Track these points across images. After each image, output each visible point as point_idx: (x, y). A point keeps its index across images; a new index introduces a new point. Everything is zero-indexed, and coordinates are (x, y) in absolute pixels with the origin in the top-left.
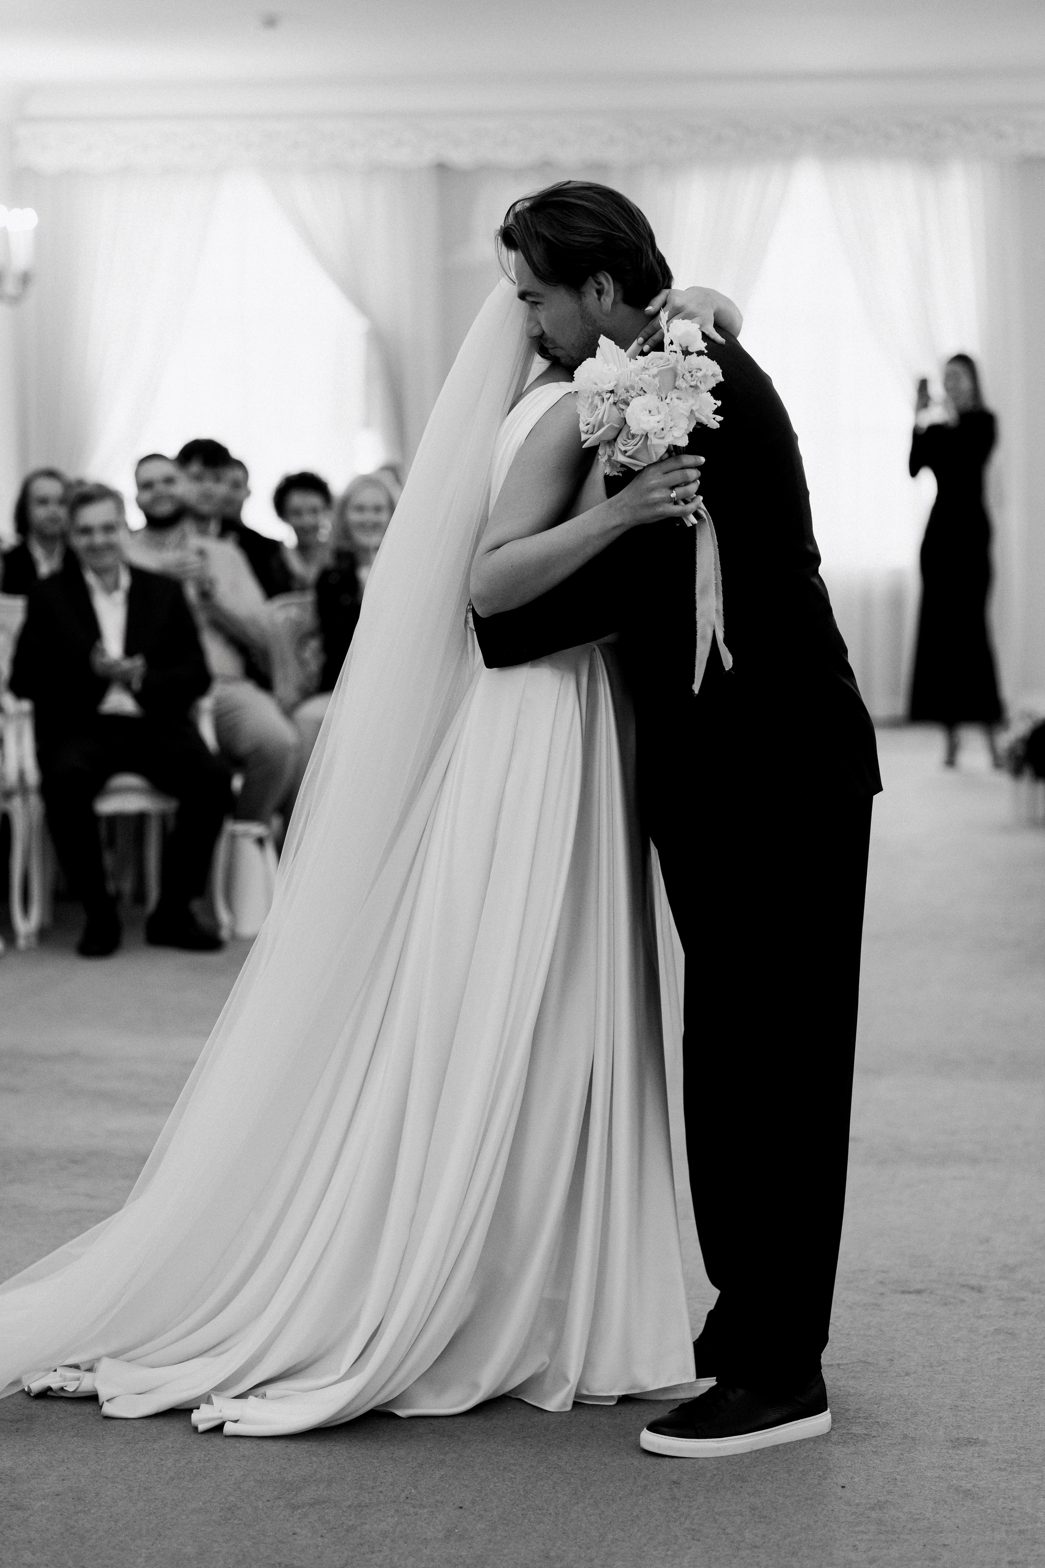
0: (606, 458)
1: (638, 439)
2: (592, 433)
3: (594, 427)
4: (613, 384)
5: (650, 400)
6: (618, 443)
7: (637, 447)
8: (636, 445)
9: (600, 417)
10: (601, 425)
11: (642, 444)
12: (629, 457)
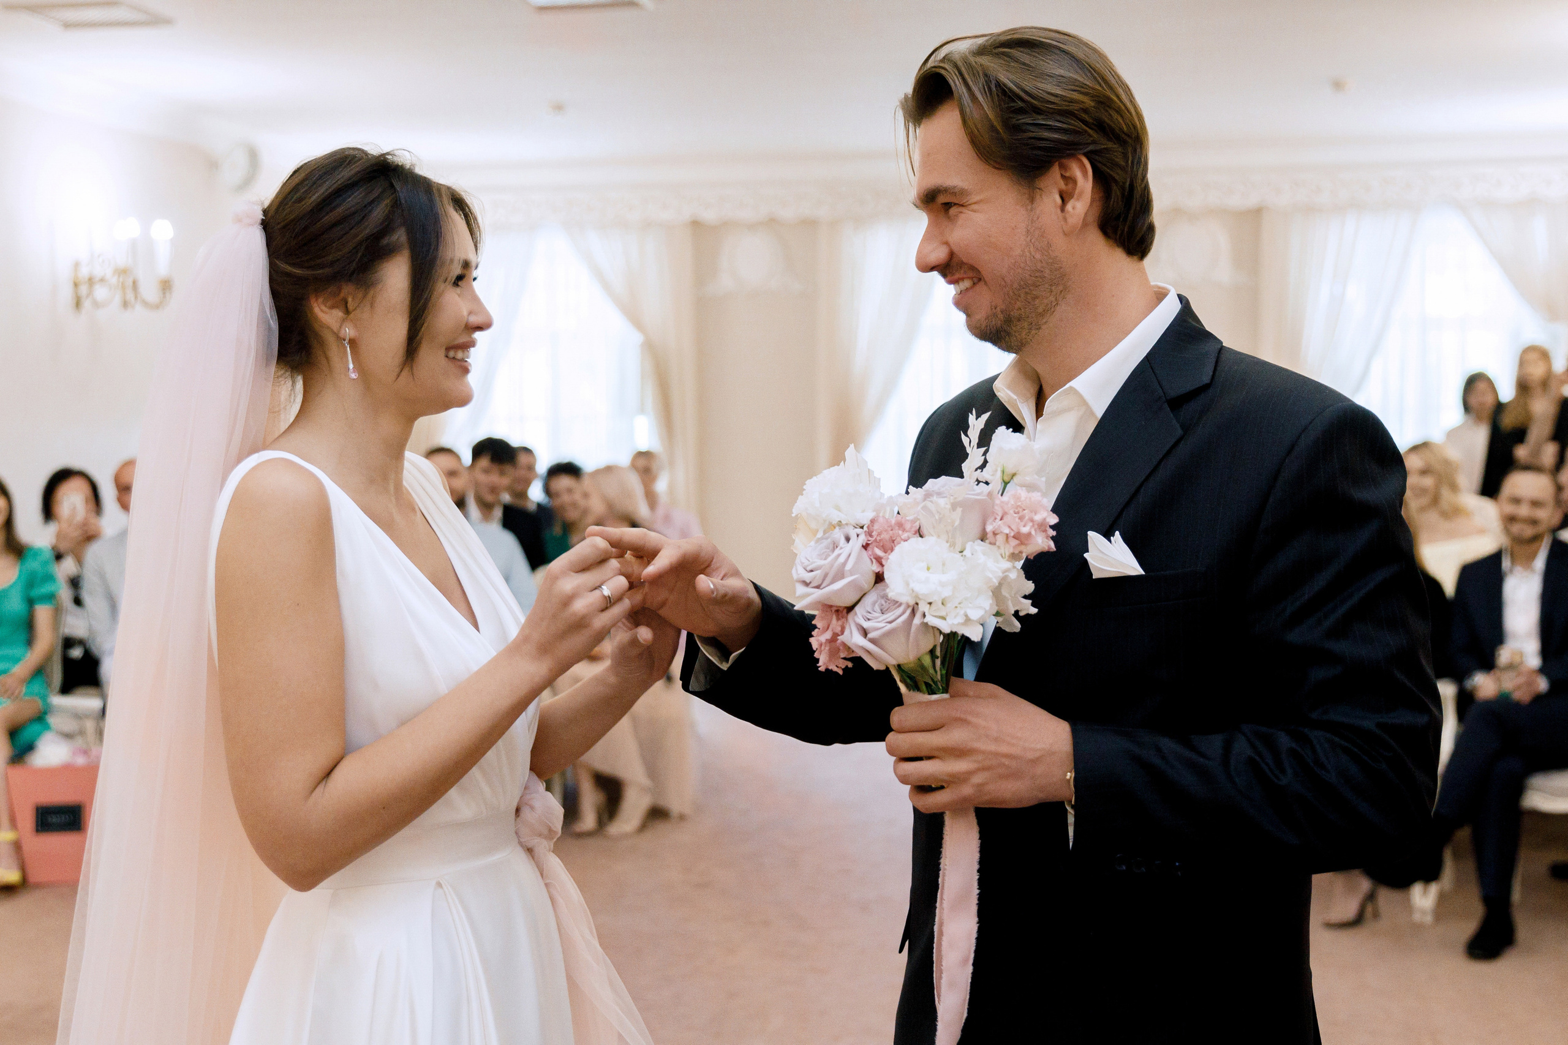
0: (828, 635)
1: (901, 609)
2: (818, 587)
3: (826, 576)
4: (870, 515)
5: (932, 546)
6: (856, 614)
7: (894, 625)
8: (890, 622)
9: (842, 559)
10: (840, 575)
11: (904, 622)
12: (873, 641)
